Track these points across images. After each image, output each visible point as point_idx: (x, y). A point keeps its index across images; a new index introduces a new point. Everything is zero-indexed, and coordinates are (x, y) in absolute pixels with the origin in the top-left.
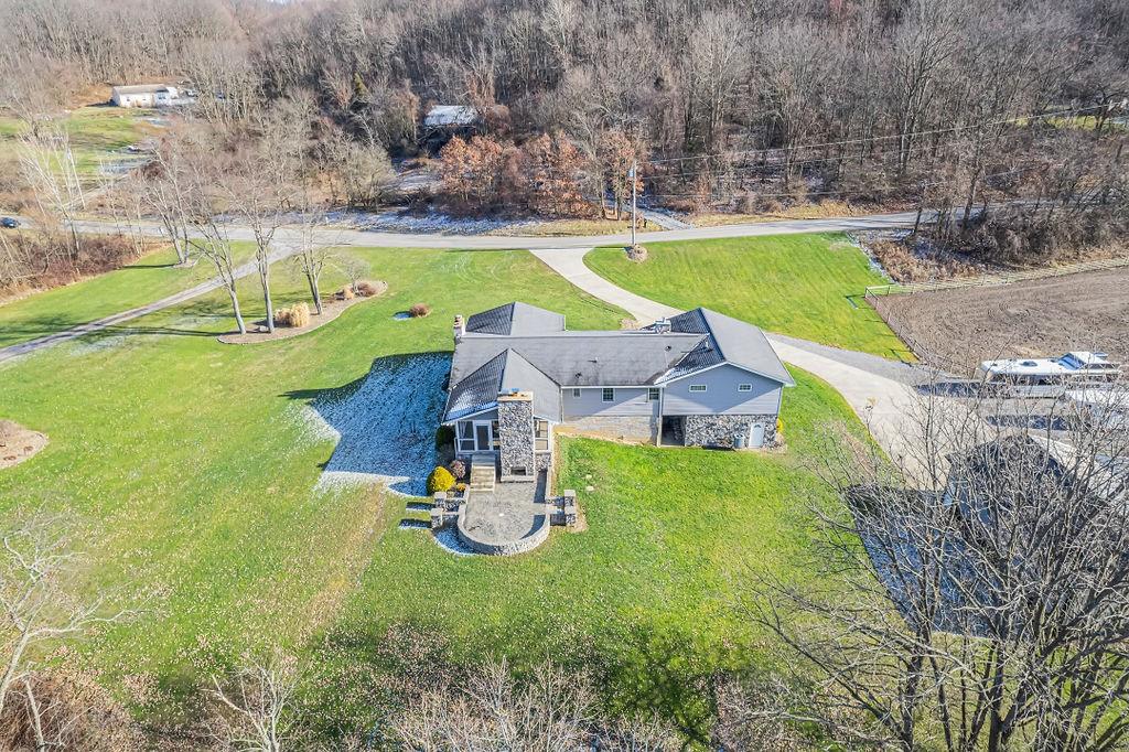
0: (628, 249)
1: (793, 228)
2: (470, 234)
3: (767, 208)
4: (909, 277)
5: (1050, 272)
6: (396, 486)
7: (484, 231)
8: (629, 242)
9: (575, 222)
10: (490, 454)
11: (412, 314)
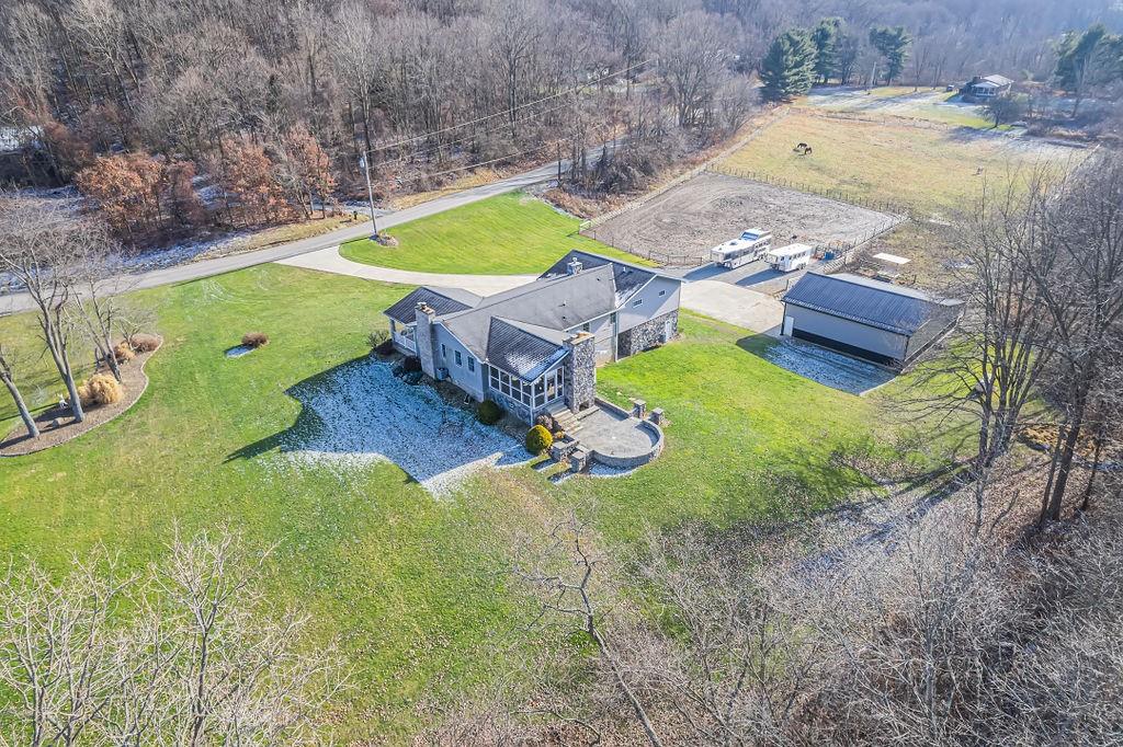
0: (375, 237)
1: (480, 194)
2: (169, 265)
3: (440, 183)
4: (590, 215)
5: (654, 193)
6: (499, 462)
7: (185, 260)
8: (371, 231)
9: (284, 228)
10: (558, 401)
11: (250, 344)
